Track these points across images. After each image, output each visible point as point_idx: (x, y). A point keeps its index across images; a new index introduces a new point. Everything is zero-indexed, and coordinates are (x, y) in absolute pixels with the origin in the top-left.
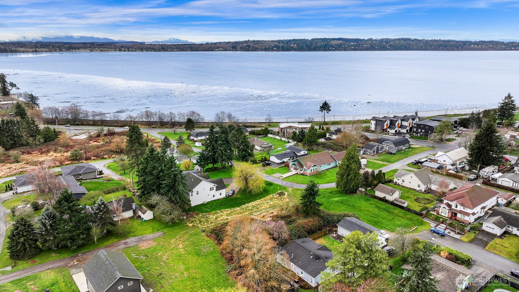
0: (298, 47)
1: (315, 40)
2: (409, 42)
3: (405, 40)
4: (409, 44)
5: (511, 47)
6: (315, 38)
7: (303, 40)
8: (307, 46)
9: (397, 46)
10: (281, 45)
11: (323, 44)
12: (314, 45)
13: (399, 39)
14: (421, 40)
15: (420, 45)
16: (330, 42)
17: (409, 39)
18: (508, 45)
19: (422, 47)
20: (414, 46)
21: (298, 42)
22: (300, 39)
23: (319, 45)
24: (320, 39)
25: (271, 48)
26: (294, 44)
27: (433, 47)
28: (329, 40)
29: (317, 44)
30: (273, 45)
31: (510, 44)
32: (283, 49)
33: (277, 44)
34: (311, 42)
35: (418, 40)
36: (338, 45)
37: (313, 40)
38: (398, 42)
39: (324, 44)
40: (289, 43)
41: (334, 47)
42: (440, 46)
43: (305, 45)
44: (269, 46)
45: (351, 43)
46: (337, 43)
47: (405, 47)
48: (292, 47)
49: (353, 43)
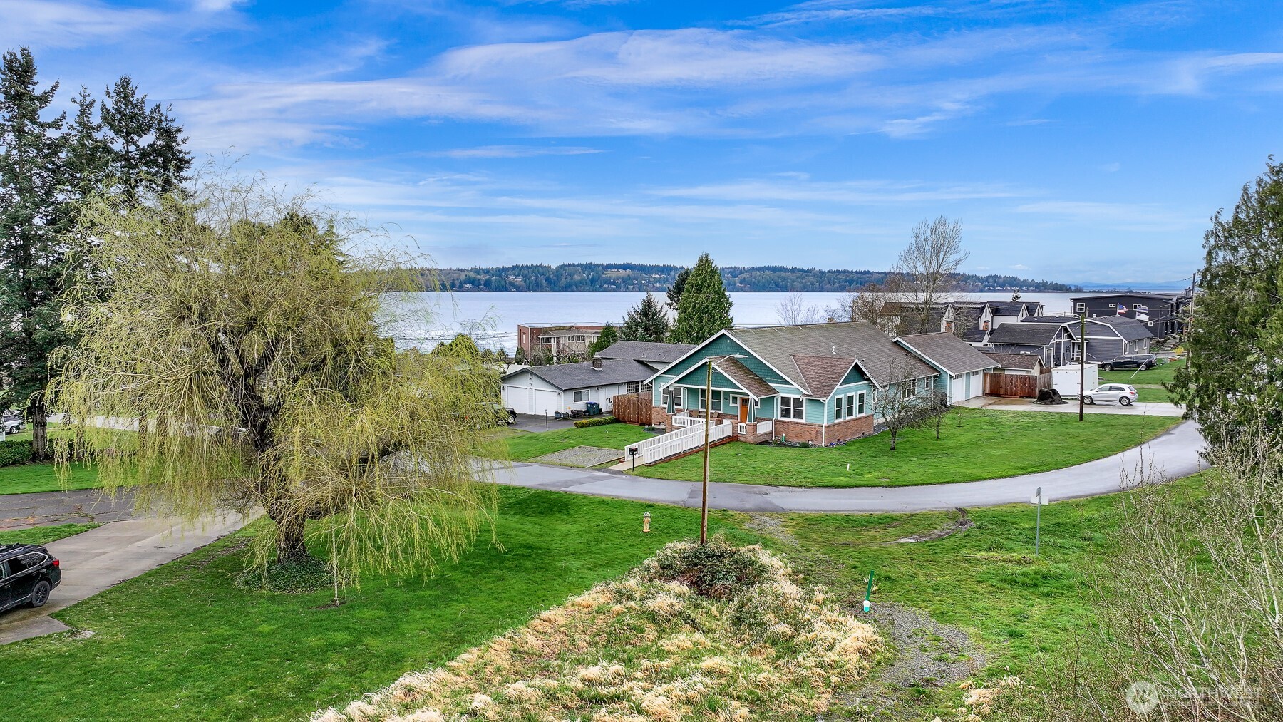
0: (525, 282)
1: (567, 268)
2: (783, 274)
3: (774, 269)
4: (785, 279)
5: (994, 287)
6: (567, 263)
7: (536, 266)
8: (548, 280)
9: (759, 282)
10: (483, 278)
11: (588, 276)
12: (566, 278)
13: (759, 269)
14: (809, 271)
15: (807, 279)
16: (603, 273)
17: (782, 269)
18: (987, 281)
19: (812, 284)
20: (795, 283)
21: (526, 272)
22: (529, 264)
23: (577, 277)
24: (579, 265)
25: (458, 285)
26: (516, 277)
27: (836, 285)
28: (601, 268)
29: (572, 277)
30: (463, 277)
31: (991, 280)
32: (488, 287)
33: (472, 275)
34: (557, 271)
35: (802, 270)
36: (623, 279)
37: (563, 267)
38: (758, 273)
39: (590, 277)
40: (503, 274)
41: (614, 283)
42: (851, 282)
43: (542, 279)
44: (454, 280)
45: (654, 276)
46: (622, 275)
47: (777, 285)
48: (511, 283)
49: (657, 276)
